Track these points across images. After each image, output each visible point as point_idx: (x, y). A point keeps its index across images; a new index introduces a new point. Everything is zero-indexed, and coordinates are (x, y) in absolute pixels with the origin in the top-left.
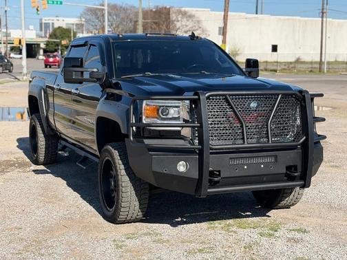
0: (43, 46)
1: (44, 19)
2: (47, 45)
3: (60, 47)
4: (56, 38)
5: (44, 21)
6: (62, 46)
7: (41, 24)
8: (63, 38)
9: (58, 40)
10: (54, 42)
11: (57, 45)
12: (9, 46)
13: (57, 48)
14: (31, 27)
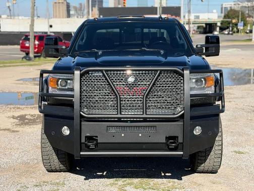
0: (219, 24)
1: (224, 4)
2: (221, 24)
3: (231, 25)
4: (229, 18)
5: (224, 6)
6: (233, 24)
7: (222, 8)
8: (234, 18)
9: (230, 20)
10: (227, 21)
11: (229, 23)
12: (197, 25)
13: (228, 25)
14: (215, 11)
